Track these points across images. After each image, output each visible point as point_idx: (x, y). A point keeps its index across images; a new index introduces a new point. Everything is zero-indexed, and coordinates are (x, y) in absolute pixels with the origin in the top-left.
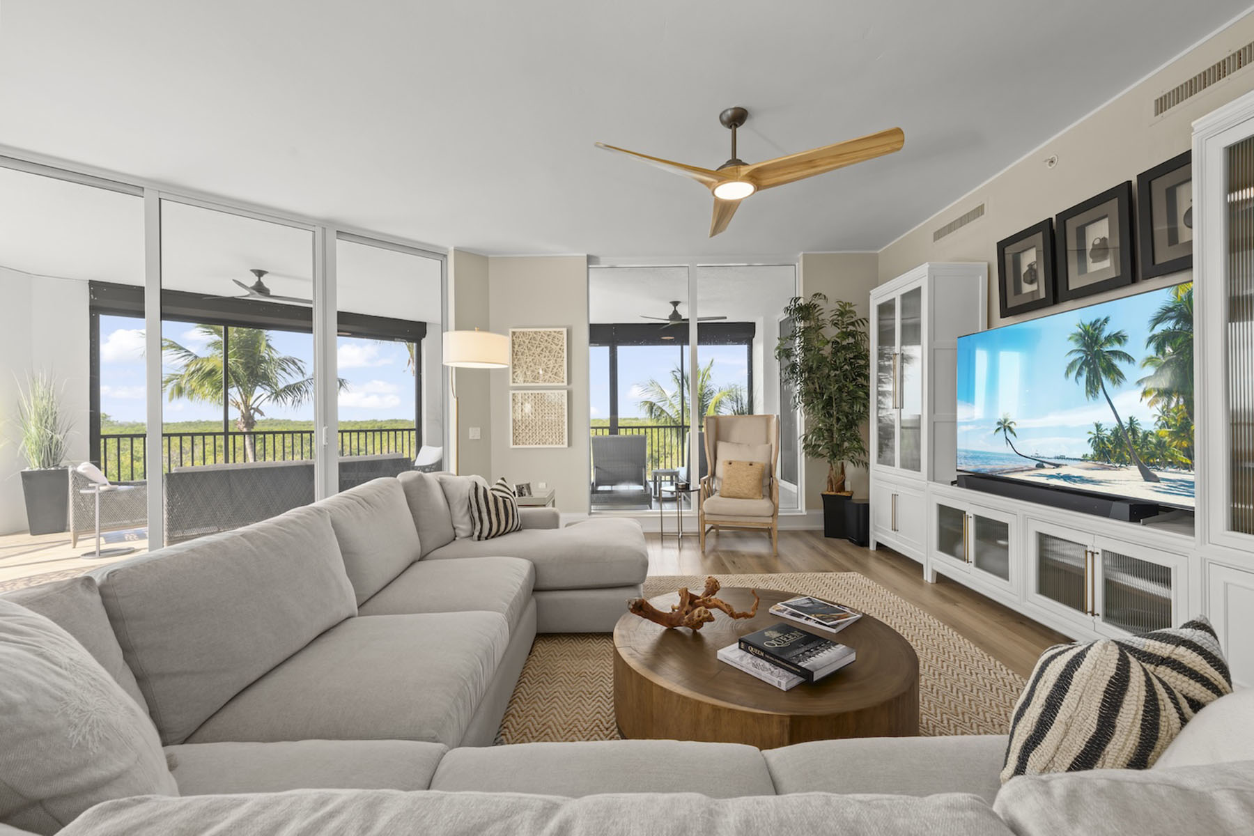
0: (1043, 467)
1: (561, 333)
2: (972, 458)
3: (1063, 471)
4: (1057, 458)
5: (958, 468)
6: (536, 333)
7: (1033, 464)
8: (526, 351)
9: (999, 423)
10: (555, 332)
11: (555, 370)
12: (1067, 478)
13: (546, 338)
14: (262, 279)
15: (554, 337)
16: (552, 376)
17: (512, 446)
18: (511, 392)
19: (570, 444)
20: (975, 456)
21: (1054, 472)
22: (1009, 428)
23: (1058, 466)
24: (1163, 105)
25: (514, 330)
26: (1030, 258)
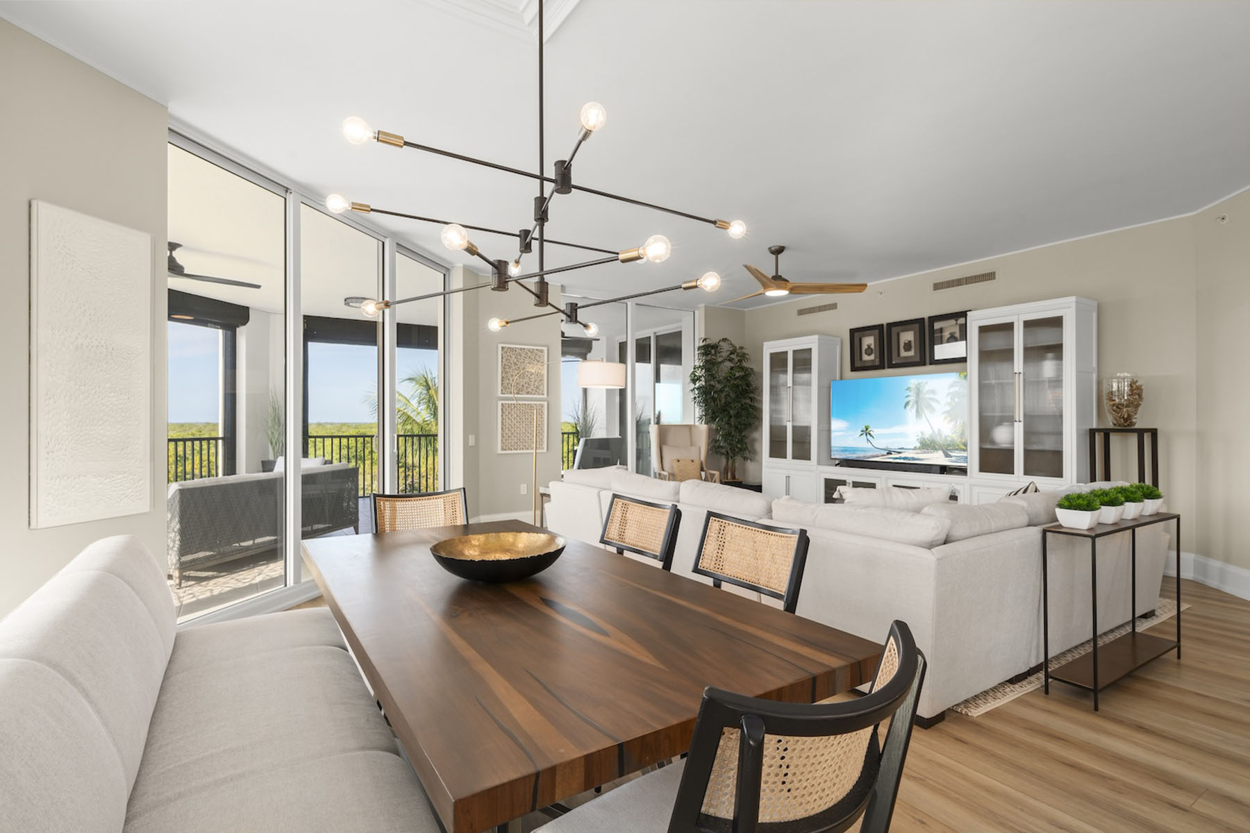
0: (891, 454)
1: (542, 351)
2: (843, 451)
3: (902, 455)
4: (899, 449)
5: (832, 457)
6: (521, 349)
7: (885, 453)
8: (513, 365)
9: (862, 431)
10: (537, 350)
11: (536, 383)
12: (904, 458)
13: (530, 354)
14: (175, 254)
15: (536, 354)
16: (534, 389)
17: (500, 451)
18: (500, 403)
19: (548, 450)
20: (845, 450)
21: (898, 456)
22: (870, 434)
23: (900, 453)
24: (937, 287)
25: (504, 345)
26: (869, 341)
